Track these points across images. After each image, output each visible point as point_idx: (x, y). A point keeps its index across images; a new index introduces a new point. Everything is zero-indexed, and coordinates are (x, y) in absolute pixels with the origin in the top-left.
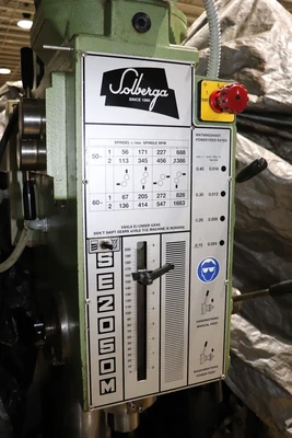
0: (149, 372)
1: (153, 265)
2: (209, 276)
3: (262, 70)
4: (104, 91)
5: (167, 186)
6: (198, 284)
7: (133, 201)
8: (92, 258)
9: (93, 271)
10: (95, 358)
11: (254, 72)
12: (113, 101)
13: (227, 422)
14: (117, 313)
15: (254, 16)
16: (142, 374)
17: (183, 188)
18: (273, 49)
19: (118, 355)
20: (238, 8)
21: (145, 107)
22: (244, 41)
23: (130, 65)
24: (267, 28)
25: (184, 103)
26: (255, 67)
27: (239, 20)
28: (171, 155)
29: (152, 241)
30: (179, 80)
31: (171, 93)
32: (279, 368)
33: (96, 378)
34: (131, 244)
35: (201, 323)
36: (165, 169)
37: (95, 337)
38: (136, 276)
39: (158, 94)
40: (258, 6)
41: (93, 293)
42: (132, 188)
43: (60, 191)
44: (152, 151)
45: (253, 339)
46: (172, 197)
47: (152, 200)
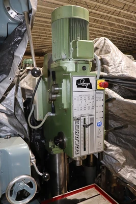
0: (86, 149)
1: (87, 124)
2: (99, 125)
3: (108, 65)
4: (77, 84)
5: (90, 105)
6: (97, 127)
7: (83, 109)
8: (74, 122)
9: (75, 125)
10: (75, 145)
11: (106, 66)
12: (79, 86)
13: (99, 175)
14: (80, 135)
15: (105, 47)
16: (85, 150)
17: (94, 105)
18: (111, 59)
19: (80, 145)
20: (99, 44)
21: (85, 87)
22: (103, 56)
23: (82, 78)
24: (109, 52)
25: (93, 86)
26: (106, 65)
27: (100, 48)
28: (91, 97)
29: (87, 118)
30: (92, 80)
31: (91, 83)
32: (116, 154)
33: (75, 150)
34: (82, 118)
35: (98, 137)
36: (89, 101)
37: (75, 140)
38: (84, 126)
39: (88, 84)
40: (106, 44)
41: (75, 130)
42: (83, 105)
43: (65, 107)
44: (87, 97)
45: (108, 146)
46: (91, 107)
47: (87, 108)
